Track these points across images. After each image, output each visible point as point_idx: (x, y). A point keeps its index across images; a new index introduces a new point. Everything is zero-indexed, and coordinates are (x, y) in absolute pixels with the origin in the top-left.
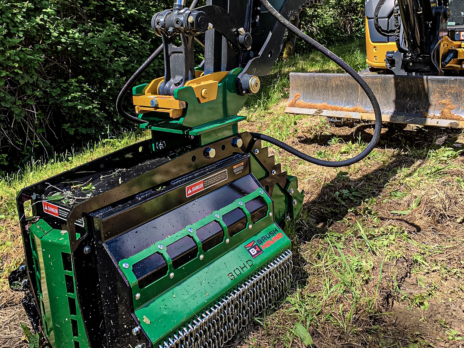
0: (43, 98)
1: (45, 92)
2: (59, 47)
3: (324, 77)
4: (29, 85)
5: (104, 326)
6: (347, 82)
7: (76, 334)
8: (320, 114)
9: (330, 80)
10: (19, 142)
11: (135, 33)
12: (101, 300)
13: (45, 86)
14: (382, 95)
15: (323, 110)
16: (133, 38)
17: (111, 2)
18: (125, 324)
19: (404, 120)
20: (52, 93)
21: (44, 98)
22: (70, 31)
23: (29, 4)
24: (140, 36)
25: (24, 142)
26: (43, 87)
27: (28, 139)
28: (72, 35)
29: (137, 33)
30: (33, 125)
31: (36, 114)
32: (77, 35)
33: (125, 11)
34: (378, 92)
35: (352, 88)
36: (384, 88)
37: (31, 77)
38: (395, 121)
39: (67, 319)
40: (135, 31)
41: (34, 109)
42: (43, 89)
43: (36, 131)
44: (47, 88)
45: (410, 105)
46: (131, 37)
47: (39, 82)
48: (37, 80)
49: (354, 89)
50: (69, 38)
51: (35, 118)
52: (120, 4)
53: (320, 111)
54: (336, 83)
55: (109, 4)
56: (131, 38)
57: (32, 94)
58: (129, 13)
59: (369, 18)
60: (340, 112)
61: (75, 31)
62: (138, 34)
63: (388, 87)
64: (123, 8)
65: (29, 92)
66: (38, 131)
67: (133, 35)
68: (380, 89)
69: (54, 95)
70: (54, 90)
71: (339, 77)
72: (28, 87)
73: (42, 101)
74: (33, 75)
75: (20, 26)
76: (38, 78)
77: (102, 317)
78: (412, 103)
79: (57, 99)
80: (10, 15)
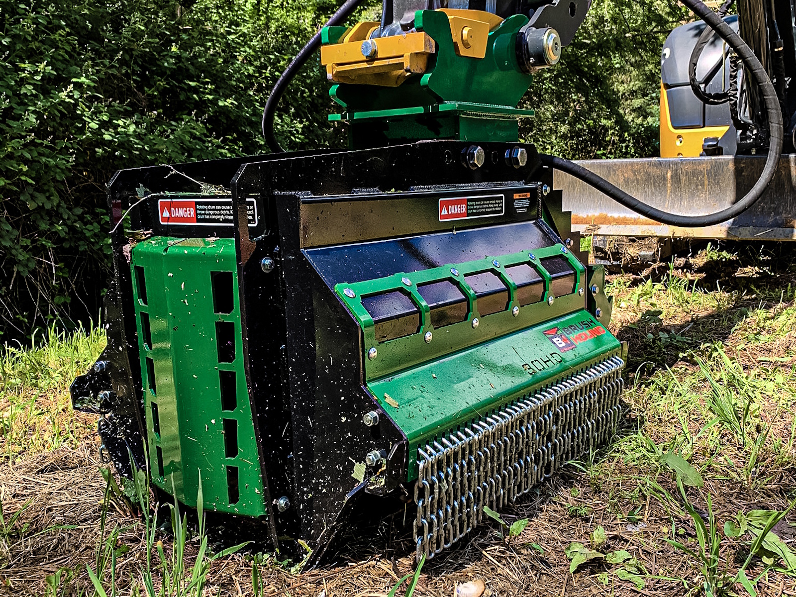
0: (67, 240)
1: (72, 229)
2: (99, 151)
3: (604, 166)
4: (43, 214)
5: (291, 436)
6: (647, 172)
7: (232, 450)
8: (595, 233)
9: (614, 170)
10: (23, 316)
11: (231, 141)
12: (287, 377)
13: (73, 217)
14: (710, 194)
15: (600, 226)
16: (227, 149)
17: (191, 83)
18: (342, 415)
19: (753, 234)
20: (85, 231)
21: (70, 240)
22: (120, 122)
23: (46, 68)
24: (240, 147)
25: (30, 317)
26: (69, 219)
27: (38, 313)
28: (123, 130)
29: (234, 141)
30: (48, 288)
31: (56, 268)
32: (132, 128)
33: (214, 102)
34: (703, 188)
35: (654, 183)
36: (714, 180)
37: (48, 198)
38: (735, 236)
39: (213, 421)
40: (230, 137)
41: (52, 259)
42: (69, 223)
43: (53, 299)
44: (75, 221)
45: (763, 208)
46: (223, 148)
47: (61, 210)
48: (58, 206)
49: (659, 185)
50: (117, 133)
51: (52, 274)
52: (206, 89)
53: (595, 226)
54: (626, 175)
55: (186, 87)
56: (223, 151)
57: (49, 230)
58: (221, 104)
59: (667, 86)
60: (632, 227)
61: (128, 122)
62: (237, 145)
63: (721, 177)
64: (211, 97)
65: (44, 226)
66: (56, 299)
67: (228, 145)
68: (706, 182)
69: (88, 234)
70: (89, 227)
71: (632, 164)
72: (42, 217)
73: (66, 245)
74: (52, 196)
75: (29, 104)
76: (60, 203)
77: (288, 417)
78: (766, 204)
79: (93, 243)
80: (13, 83)
